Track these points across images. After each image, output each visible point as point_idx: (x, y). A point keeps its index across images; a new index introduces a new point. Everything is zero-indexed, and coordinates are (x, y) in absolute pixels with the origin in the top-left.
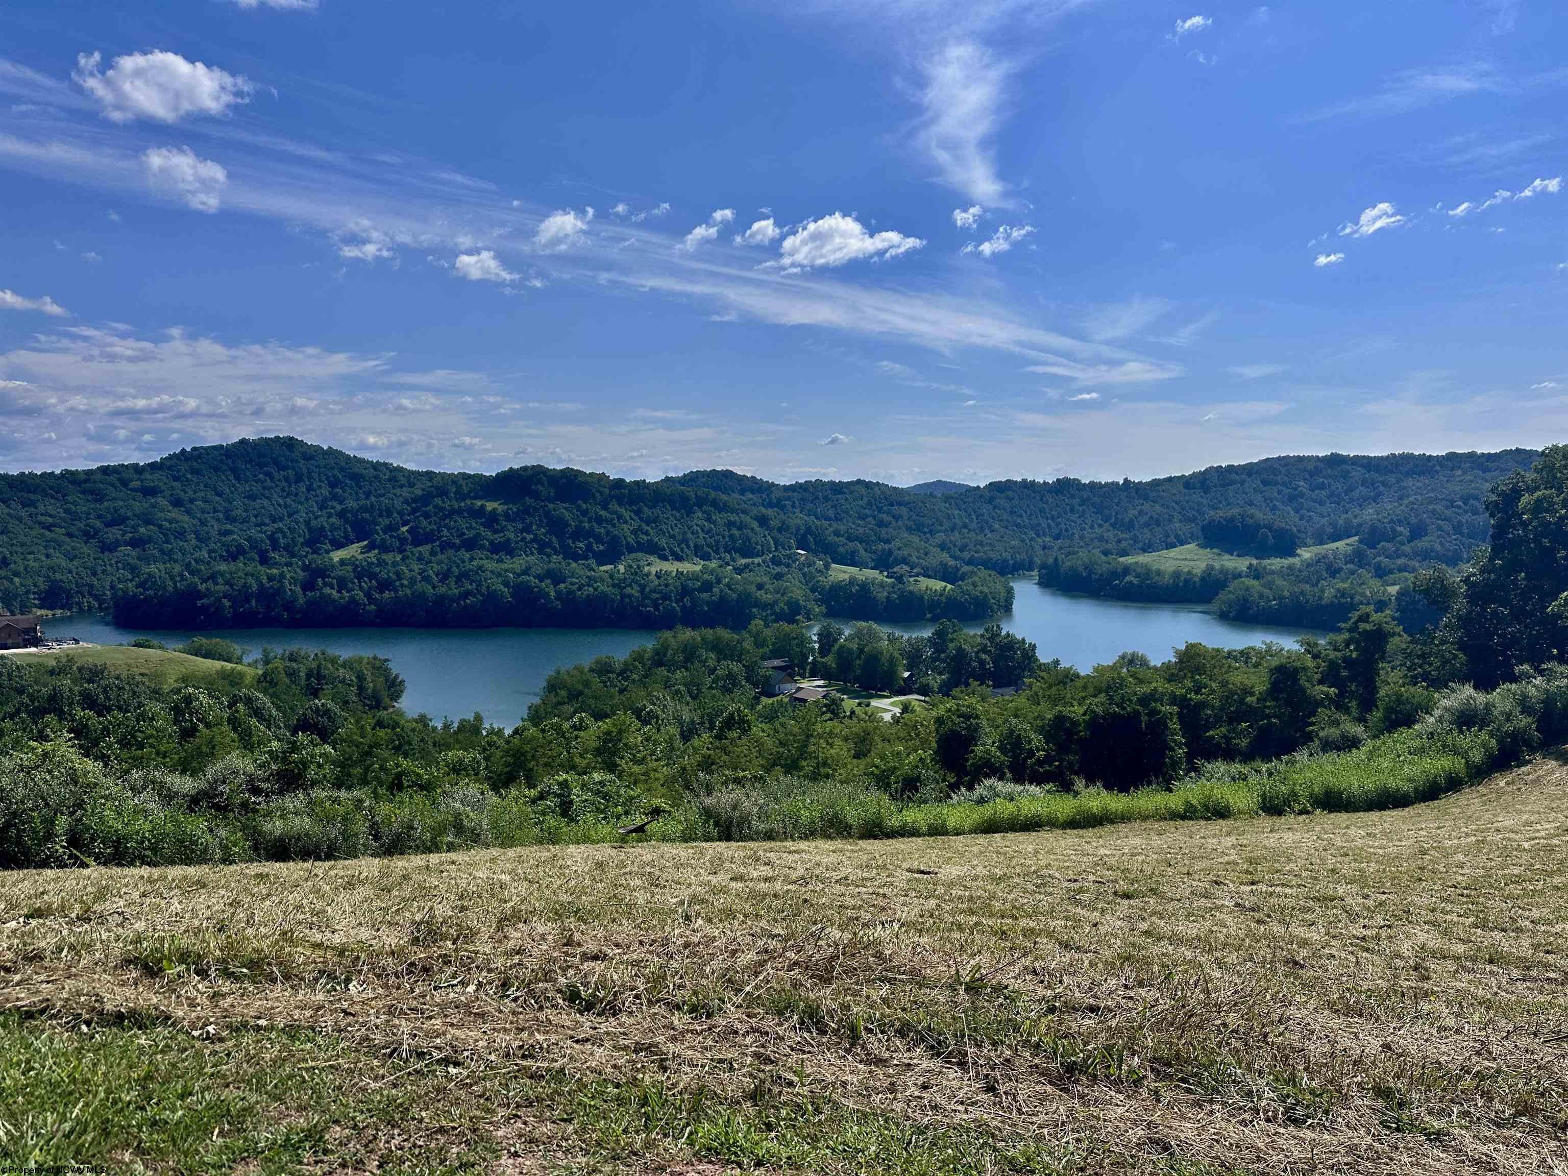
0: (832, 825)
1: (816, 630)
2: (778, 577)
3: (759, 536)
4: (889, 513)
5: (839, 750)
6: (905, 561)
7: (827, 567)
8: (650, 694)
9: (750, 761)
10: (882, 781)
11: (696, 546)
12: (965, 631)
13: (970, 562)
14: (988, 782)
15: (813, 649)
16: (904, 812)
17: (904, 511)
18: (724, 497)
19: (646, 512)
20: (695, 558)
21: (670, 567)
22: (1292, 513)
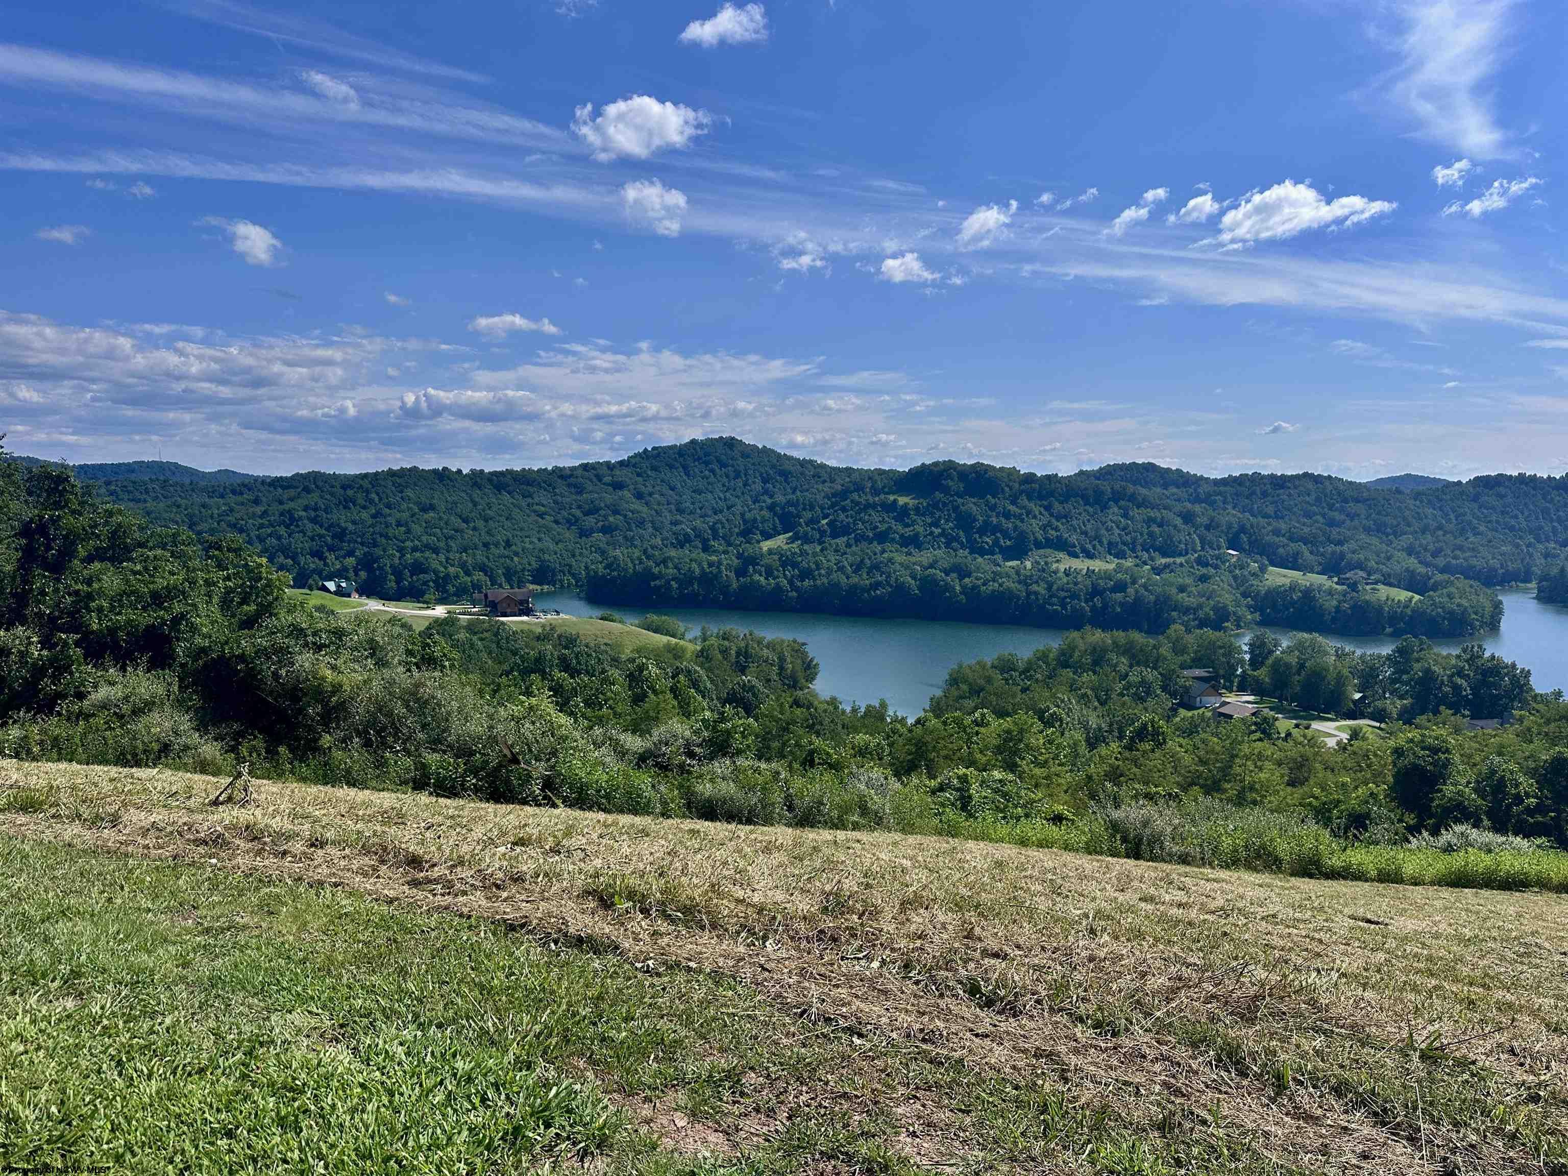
0: (1258, 857)
1: (1247, 639)
2: (1204, 579)
3: (1183, 534)
4: (1342, 510)
5: (1269, 774)
6: (1360, 566)
7: (1263, 569)
8: (1054, 696)
9: (1164, 777)
10: (1322, 814)
11: (1110, 544)
12: (1436, 650)
13: (1442, 571)
14: (1459, 828)
15: (1242, 662)
16: (1348, 852)
17: (1361, 508)
18: (1144, 491)
19: (1057, 507)
20: (1108, 556)
21: (1081, 565)
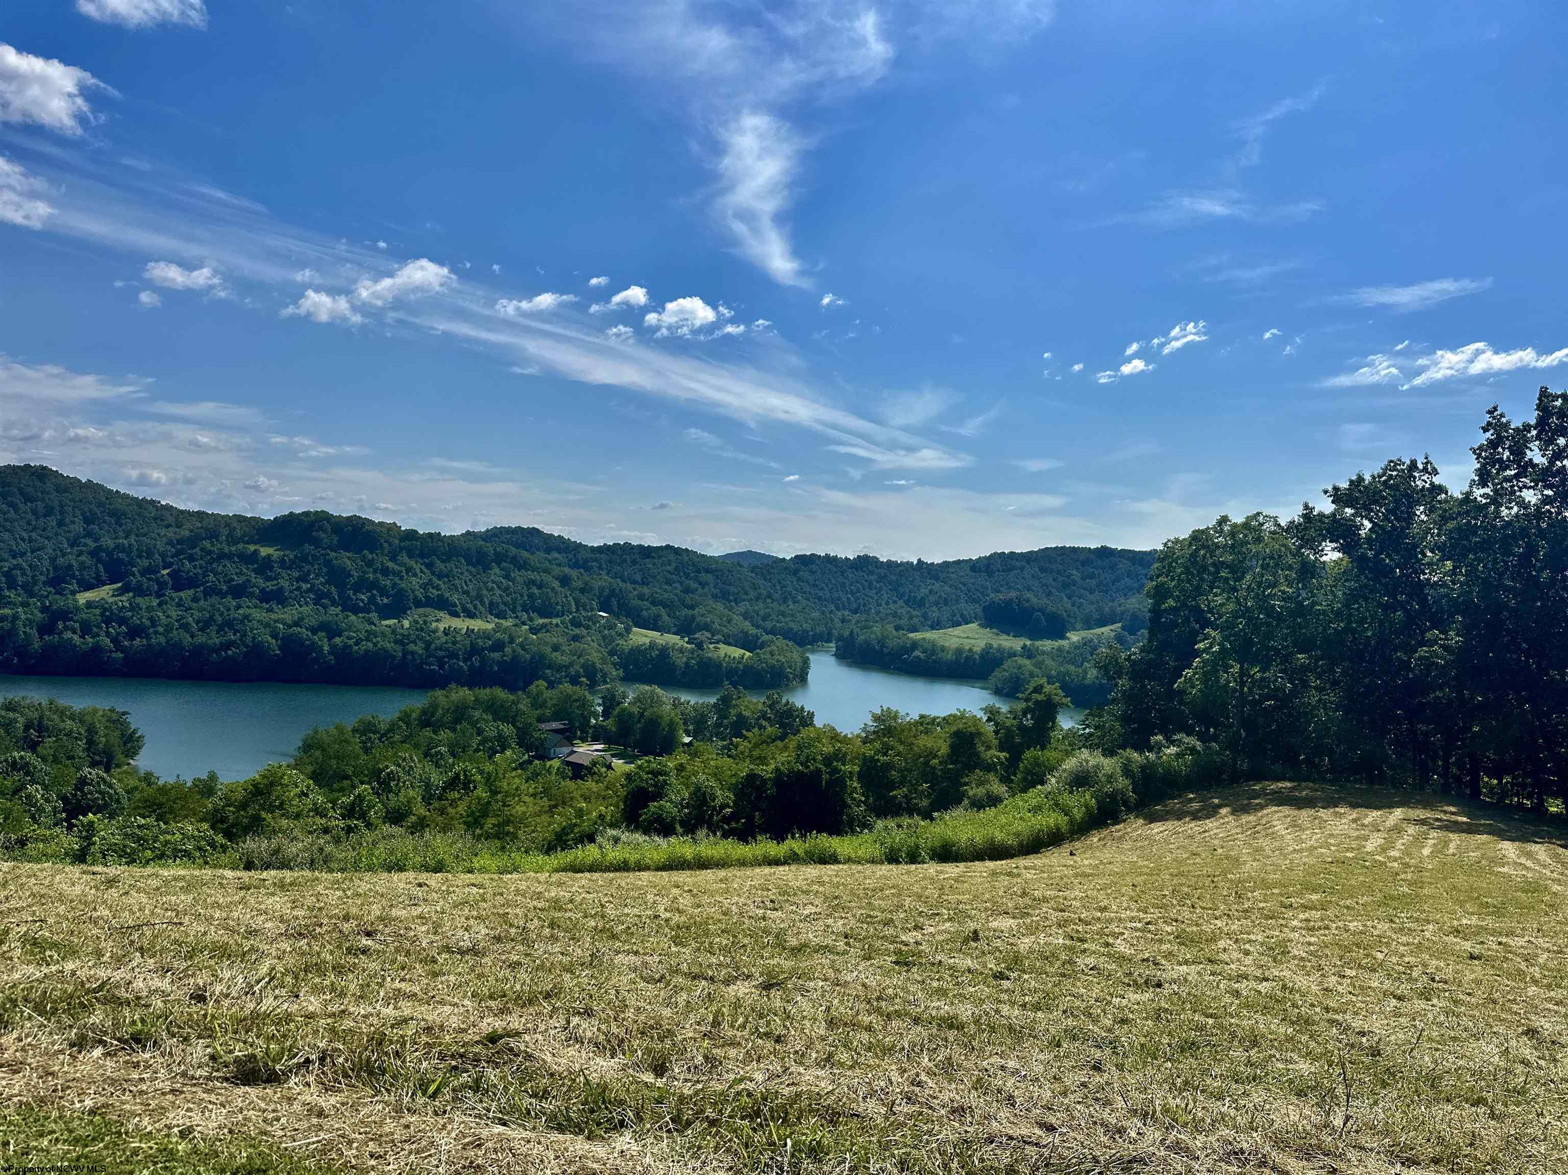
2: (576, 638)
3: (560, 596)
4: (696, 579)
6: (706, 627)
7: (628, 630)
11: (491, 603)
12: (748, 697)
13: (770, 632)
17: (710, 578)
18: (525, 554)
19: (440, 565)
20: (489, 616)
21: (461, 624)
22: (1065, 599)
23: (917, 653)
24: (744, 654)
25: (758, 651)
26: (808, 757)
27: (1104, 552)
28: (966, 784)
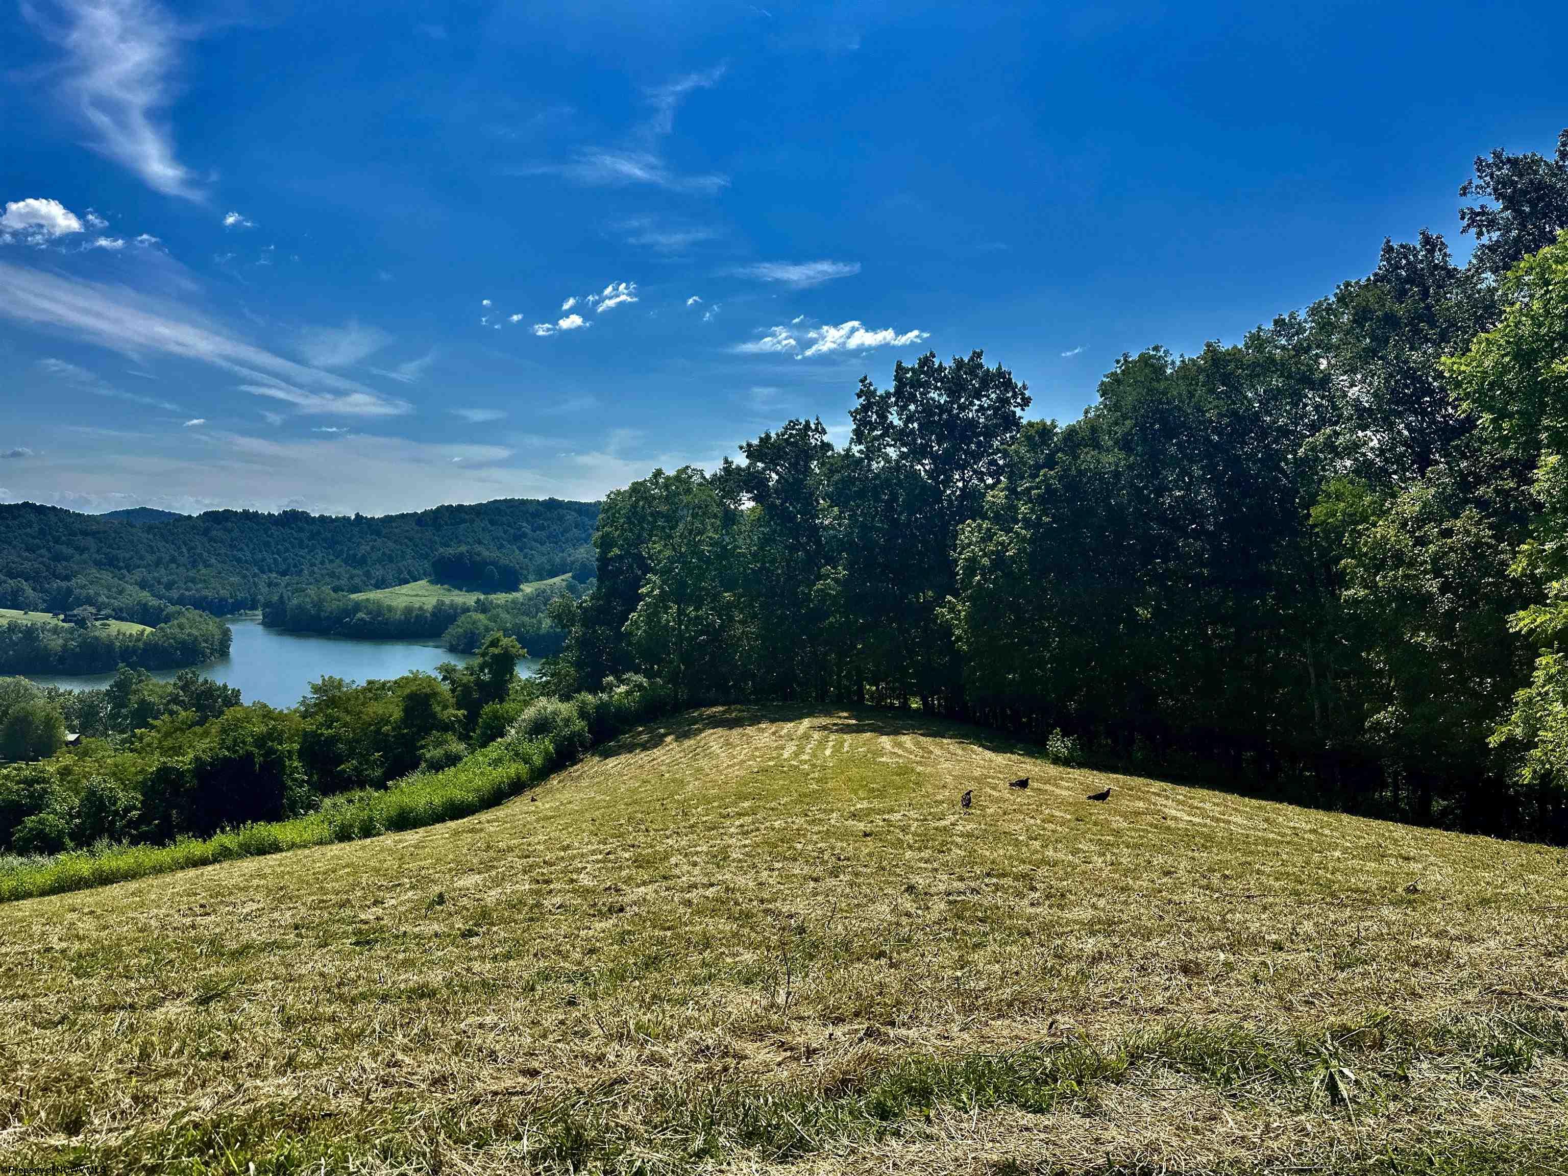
6: (89, 601)
12: (153, 680)
13: (177, 602)
22: (517, 552)
23: (360, 615)
24: (144, 630)
25: (162, 625)
26: (235, 740)
27: (552, 504)
28: (423, 747)
